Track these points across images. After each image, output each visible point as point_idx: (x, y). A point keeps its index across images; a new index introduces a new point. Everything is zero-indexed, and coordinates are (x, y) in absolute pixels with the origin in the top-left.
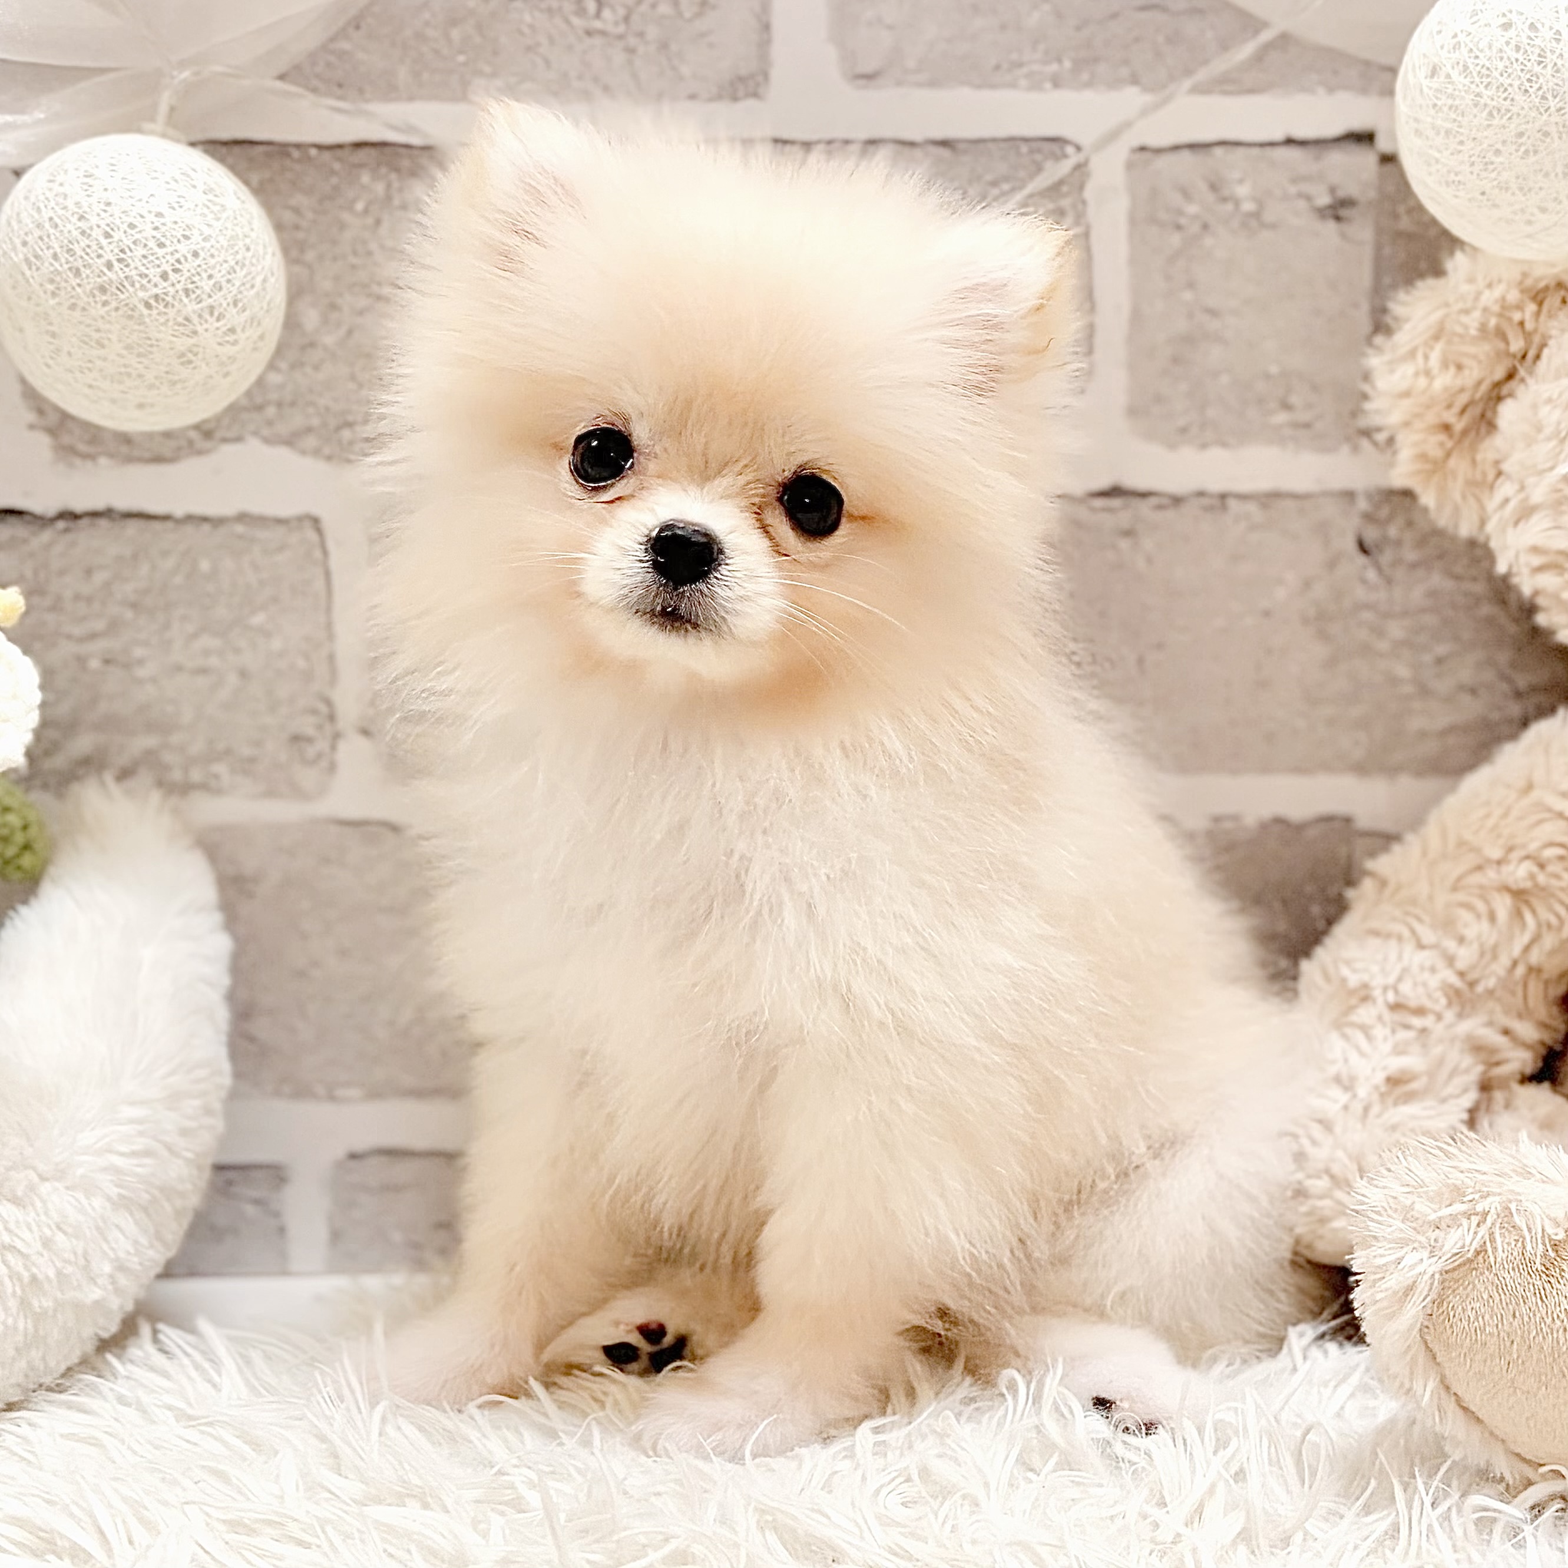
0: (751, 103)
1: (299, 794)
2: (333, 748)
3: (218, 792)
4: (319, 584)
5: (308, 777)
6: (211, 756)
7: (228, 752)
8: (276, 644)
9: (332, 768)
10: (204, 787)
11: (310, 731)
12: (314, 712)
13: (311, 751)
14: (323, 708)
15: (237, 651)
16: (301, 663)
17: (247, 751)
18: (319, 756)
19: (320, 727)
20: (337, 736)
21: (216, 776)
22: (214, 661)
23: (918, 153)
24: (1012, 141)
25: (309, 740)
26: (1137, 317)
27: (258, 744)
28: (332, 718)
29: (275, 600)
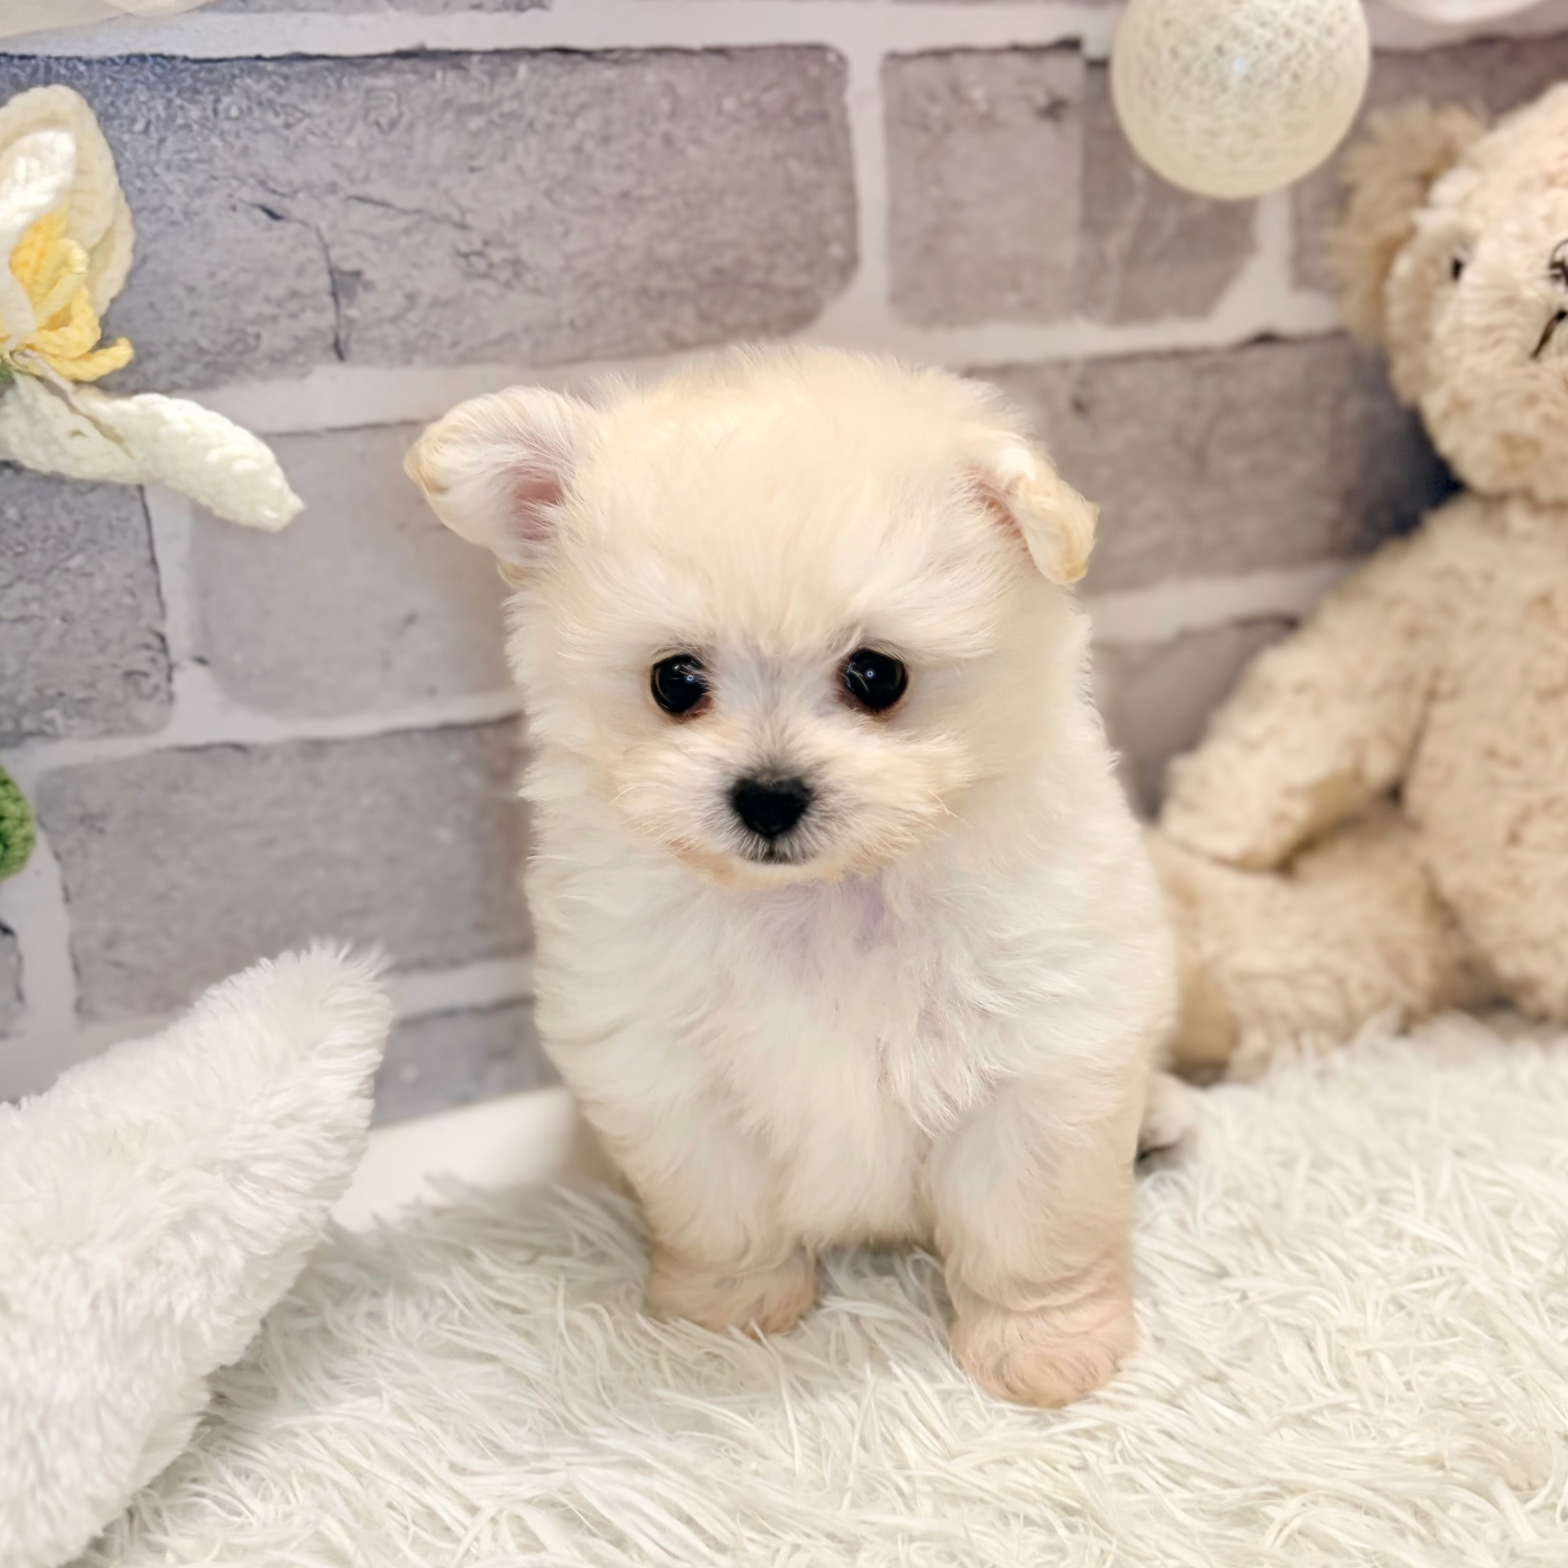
0: (533, 13)
1: (140, 729)
2: (170, 679)
3: (55, 737)
4: (138, 520)
5: (145, 711)
6: (43, 701)
7: (61, 694)
8: (99, 584)
9: (171, 697)
10: (39, 733)
11: (145, 667)
12: (148, 647)
13: (147, 685)
14: (155, 642)
15: (58, 595)
16: (128, 600)
17: (81, 694)
18: (156, 688)
19: (153, 660)
20: (171, 667)
21: (51, 722)
22: (34, 608)
23: (696, 61)
24: (782, 49)
25: (145, 675)
26: (895, 214)
27: (92, 685)
28: (165, 650)
29: (92, 541)
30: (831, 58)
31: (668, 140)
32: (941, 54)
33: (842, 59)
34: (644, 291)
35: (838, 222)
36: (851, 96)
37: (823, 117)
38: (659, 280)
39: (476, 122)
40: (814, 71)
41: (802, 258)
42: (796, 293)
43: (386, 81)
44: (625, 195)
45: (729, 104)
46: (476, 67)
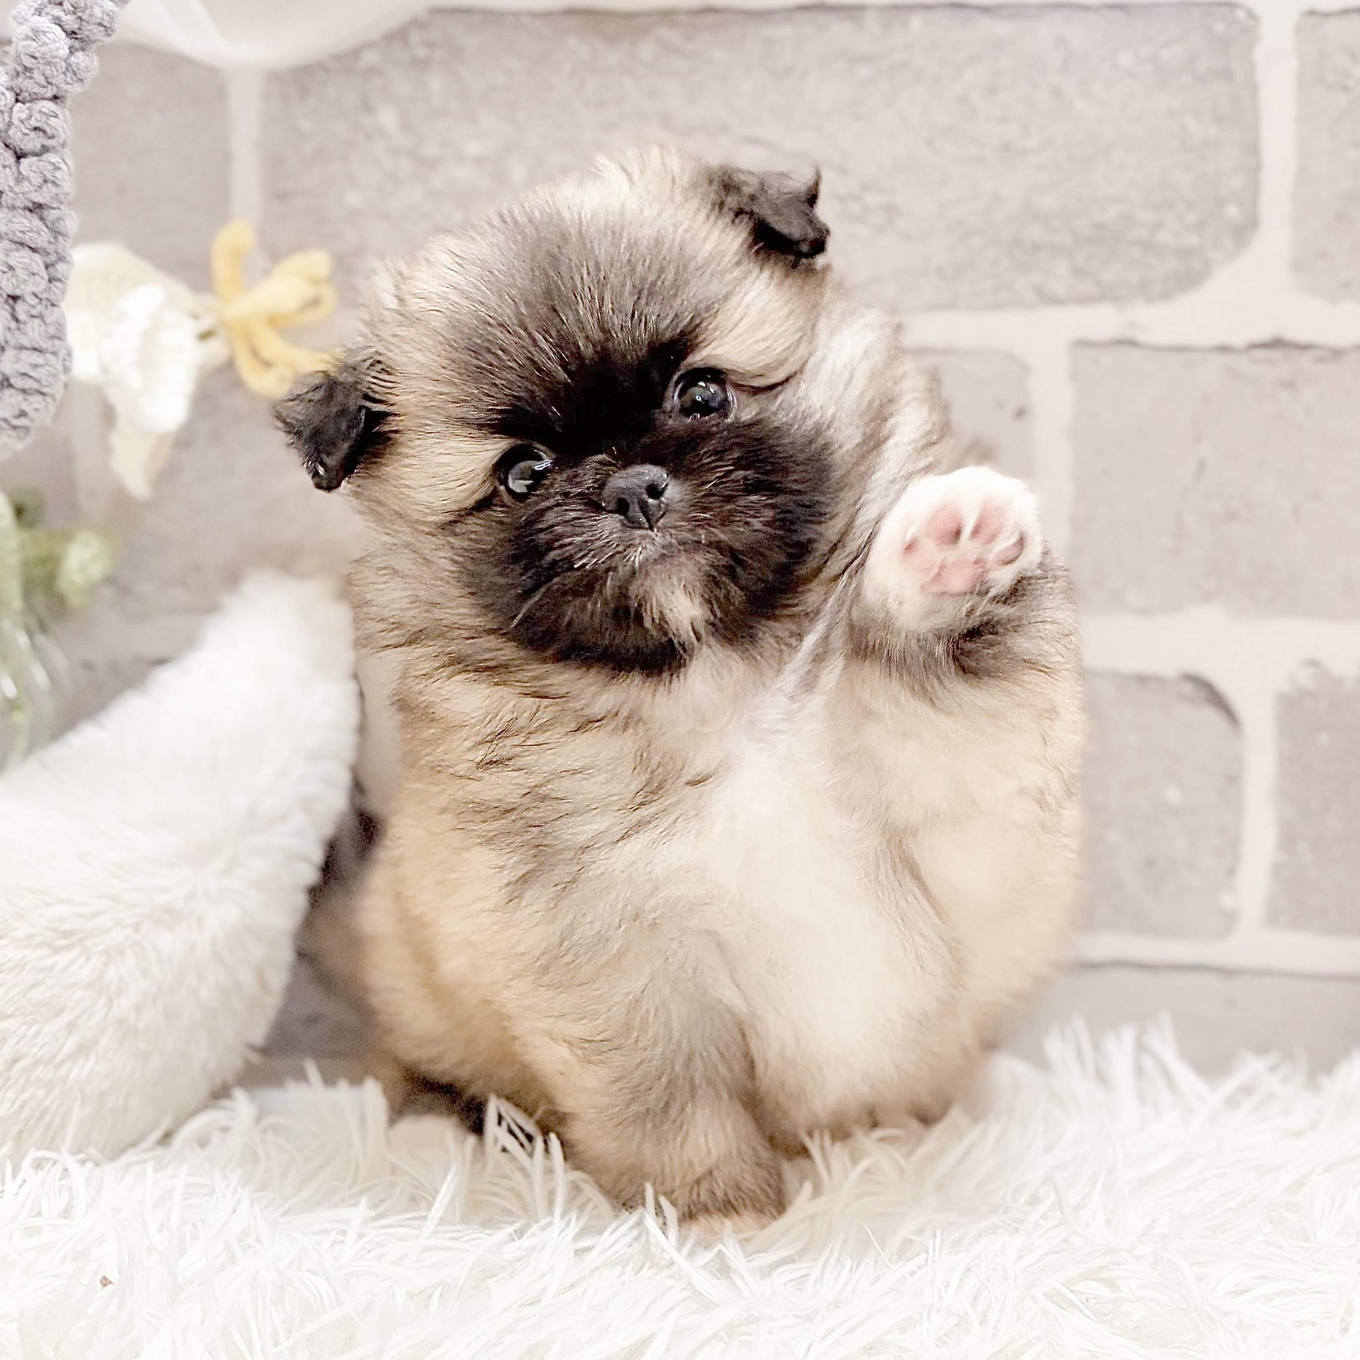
30: (1241, 14)
31: (1057, 93)
33: (1252, 15)
34: (1017, 243)
35: (1238, 182)
36: (1259, 55)
37: (1227, 75)
38: (1034, 232)
39: (864, 71)
40: (1220, 28)
41: (1192, 218)
42: (1184, 253)
43: (783, 31)
44: (1006, 147)
45: (1125, 59)
46: (871, 21)
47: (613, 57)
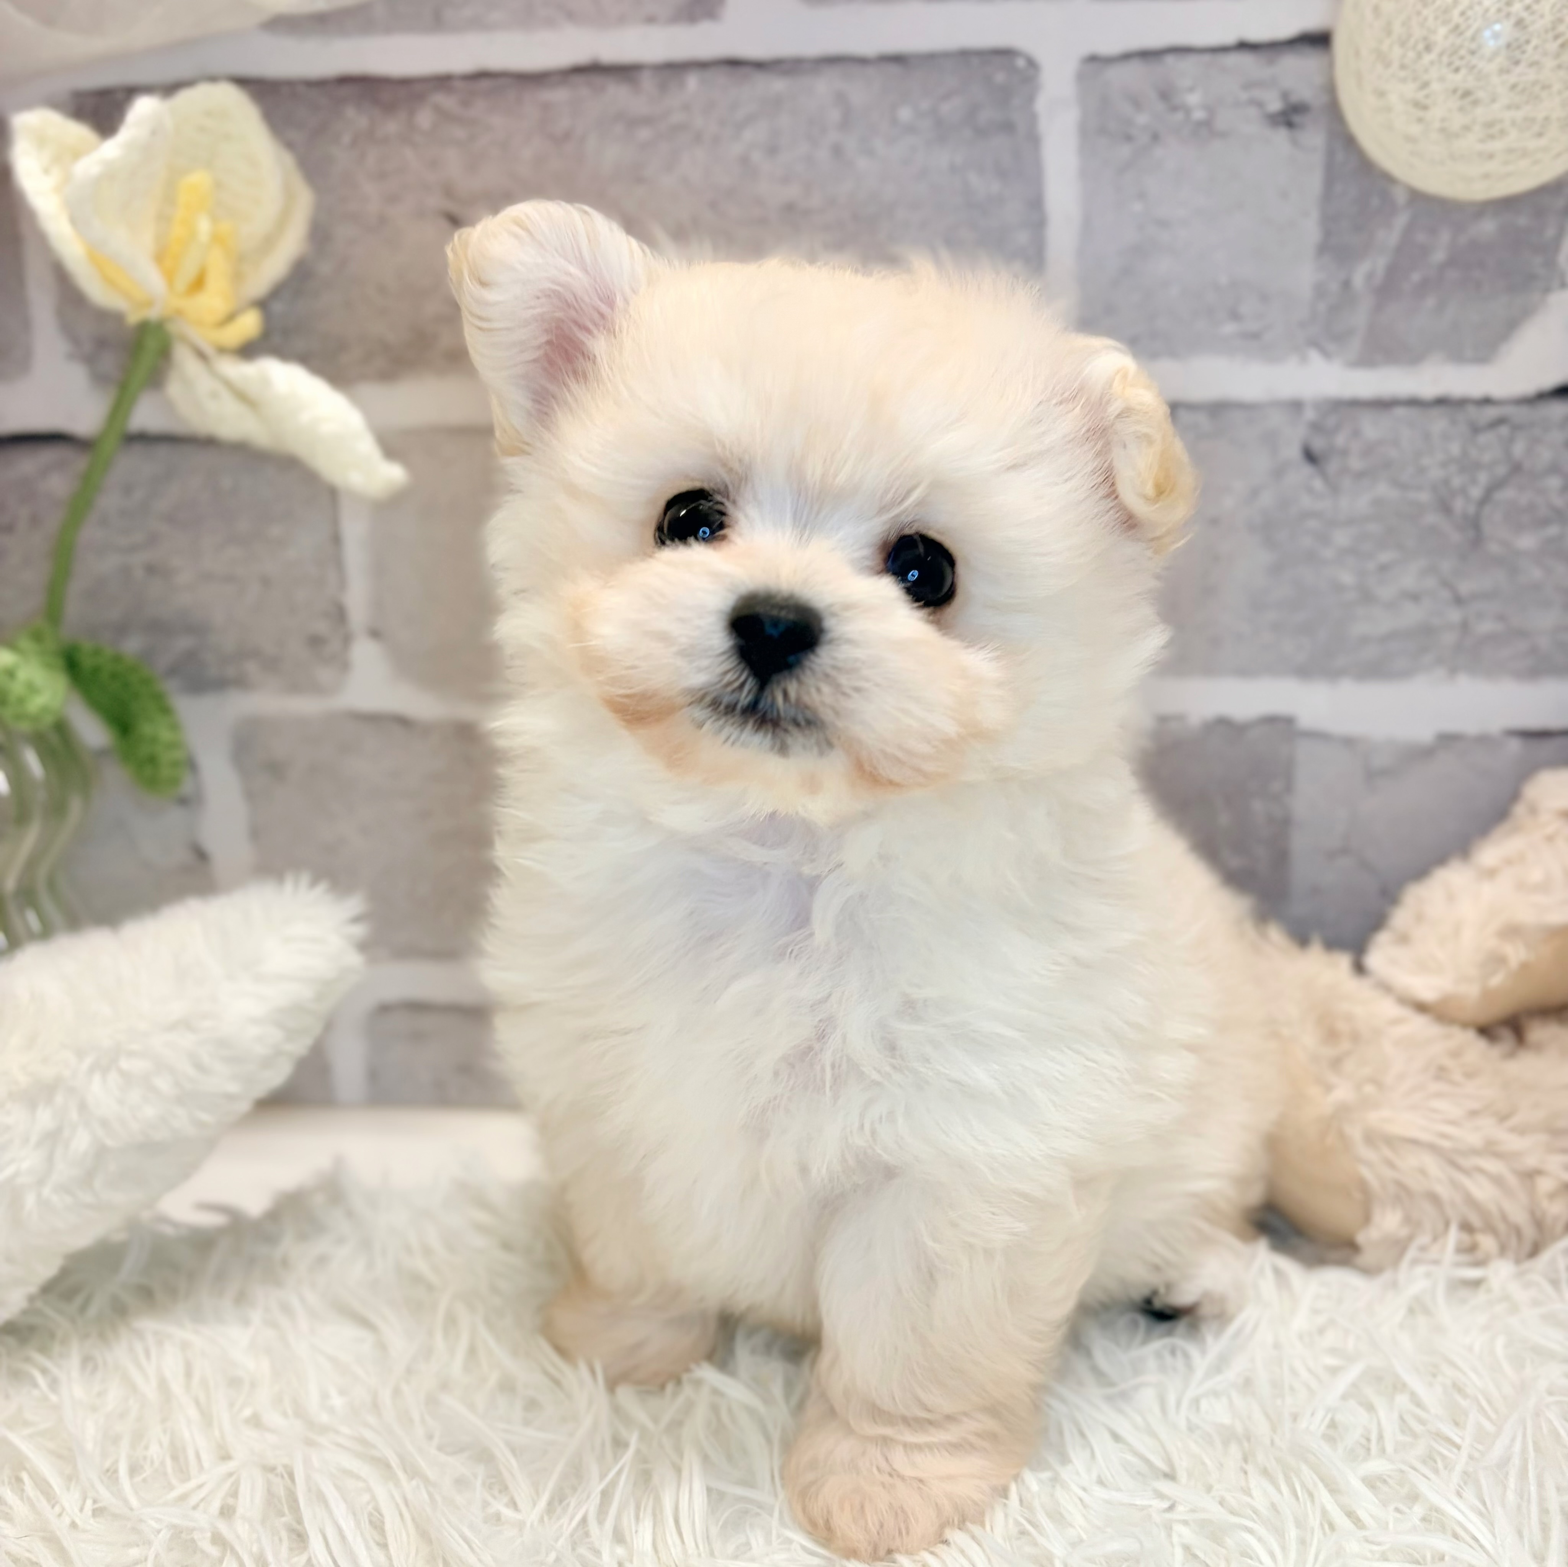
0: (705, 25)
1: (317, 689)
2: (346, 648)
5: (324, 675)
6: (242, 654)
7: (258, 652)
8: (292, 554)
9: (346, 666)
11: (325, 633)
12: (327, 615)
13: (327, 651)
14: (335, 612)
15: (259, 560)
16: (313, 571)
17: (272, 651)
18: (334, 655)
19: (332, 629)
20: (348, 637)
21: (247, 673)
22: (239, 570)
23: (870, 70)
24: (965, 55)
25: (325, 641)
26: (1088, 228)
27: (281, 644)
28: (343, 619)
29: (289, 513)
30: (1021, 63)
31: (837, 151)
32: (1147, 55)
33: (1032, 63)
36: (1041, 104)
37: (1008, 127)
39: (644, 134)
40: (1000, 77)
43: (559, 95)
44: (789, 208)
45: (904, 114)
46: (647, 81)
47: (391, 126)
